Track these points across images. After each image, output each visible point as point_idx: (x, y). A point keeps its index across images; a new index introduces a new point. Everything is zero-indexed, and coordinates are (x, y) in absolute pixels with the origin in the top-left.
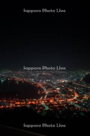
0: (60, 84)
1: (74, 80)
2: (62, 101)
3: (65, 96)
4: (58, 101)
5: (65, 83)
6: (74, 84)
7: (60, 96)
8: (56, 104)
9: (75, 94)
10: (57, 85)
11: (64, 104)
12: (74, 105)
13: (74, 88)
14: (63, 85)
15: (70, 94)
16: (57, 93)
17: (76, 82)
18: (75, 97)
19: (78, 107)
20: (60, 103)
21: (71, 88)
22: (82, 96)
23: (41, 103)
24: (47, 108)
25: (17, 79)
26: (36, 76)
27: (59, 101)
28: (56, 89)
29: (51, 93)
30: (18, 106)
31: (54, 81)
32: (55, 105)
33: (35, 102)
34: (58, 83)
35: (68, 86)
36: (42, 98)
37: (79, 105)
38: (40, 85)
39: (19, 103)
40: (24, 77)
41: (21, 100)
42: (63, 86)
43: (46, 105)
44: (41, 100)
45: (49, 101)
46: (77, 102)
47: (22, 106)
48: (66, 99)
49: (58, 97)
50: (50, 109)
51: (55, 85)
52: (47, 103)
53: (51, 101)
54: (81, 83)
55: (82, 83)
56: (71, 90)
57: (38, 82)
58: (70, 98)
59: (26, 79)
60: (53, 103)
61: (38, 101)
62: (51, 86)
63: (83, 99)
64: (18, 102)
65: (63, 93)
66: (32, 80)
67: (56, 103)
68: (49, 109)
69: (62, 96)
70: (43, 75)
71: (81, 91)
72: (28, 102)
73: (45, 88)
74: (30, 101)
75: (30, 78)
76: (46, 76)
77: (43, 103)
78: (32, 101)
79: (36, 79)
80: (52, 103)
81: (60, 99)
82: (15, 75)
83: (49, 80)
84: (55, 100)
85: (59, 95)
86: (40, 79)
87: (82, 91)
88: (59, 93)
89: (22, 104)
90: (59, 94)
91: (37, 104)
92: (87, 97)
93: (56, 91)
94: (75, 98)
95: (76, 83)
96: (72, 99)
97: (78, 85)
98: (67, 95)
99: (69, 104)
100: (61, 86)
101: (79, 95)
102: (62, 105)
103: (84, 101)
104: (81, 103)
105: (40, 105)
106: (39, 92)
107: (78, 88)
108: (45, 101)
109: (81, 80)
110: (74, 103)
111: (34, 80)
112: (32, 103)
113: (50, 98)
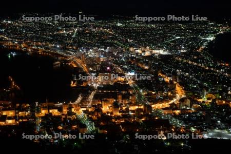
0: (138, 60)
2: (136, 107)
3: (148, 94)
4: (124, 108)
5: (151, 57)
6: (178, 61)
7: (134, 94)
8: (118, 118)
9: (178, 88)
10: (129, 63)
11: (141, 117)
12: (167, 121)
13: (175, 74)
14: (147, 64)
16: (125, 87)
17: (185, 56)
18: (175, 97)
19: (180, 125)
20: (131, 113)
21: (169, 71)
22: (196, 96)
23: (75, 114)
24: (91, 128)
25: (11, 44)
26: (69, 36)
27: (127, 109)
29: (107, 87)
30: (10, 122)
31: (122, 52)
32: (114, 120)
33: (60, 109)
34: (132, 58)
35: (159, 68)
36: (79, 99)
38: (79, 61)
39: (11, 113)
40: (31, 39)
41: (18, 105)
42: (146, 68)
43: (90, 119)
44: (78, 105)
45: (98, 109)
46: (178, 112)
47: (21, 120)
48: (148, 103)
49: (125, 97)
50: (99, 131)
51: (123, 63)
52: (92, 113)
53: (106, 108)
54: (200, 58)
55: (202, 59)
56: (167, 79)
58: (161, 101)
59: (40, 43)
60: (111, 113)
61: (67, 106)
63: (198, 103)
64: (10, 109)
65: (141, 87)
67: (119, 114)
68: (96, 131)
69: (140, 96)
70: (91, 33)
71: (195, 83)
72: (39, 112)
73: (92, 72)
74: (44, 108)
75: (51, 41)
76: (100, 37)
77: (80, 113)
78: (49, 108)
79: (68, 44)
80: (108, 112)
81: (131, 104)
82: (6, 33)
83: (105, 48)
84: (116, 106)
85: (131, 93)
86: (80, 46)
87: (199, 82)
88: (131, 85)
89: (22, 118)
90: (131, 89)
91: (64, 117)
92: (209, 99)
94: (174, 101)
95: (183, 58)
96: (167, 105)
97: (188, 64)
98: (154, 93)
99: (156, 118)
100: (139, 67)
101: (186, 93)
102: (134, 119)
103: (198, 110)
104: (189, 114)
105: (72, 119)
106: (72, 82)
107: (187, 74)
108: (89, 108)
109: (200, 49)
110: (169, 116)
111: (61, 49)
112: (51, 114)
113: (105, 101)
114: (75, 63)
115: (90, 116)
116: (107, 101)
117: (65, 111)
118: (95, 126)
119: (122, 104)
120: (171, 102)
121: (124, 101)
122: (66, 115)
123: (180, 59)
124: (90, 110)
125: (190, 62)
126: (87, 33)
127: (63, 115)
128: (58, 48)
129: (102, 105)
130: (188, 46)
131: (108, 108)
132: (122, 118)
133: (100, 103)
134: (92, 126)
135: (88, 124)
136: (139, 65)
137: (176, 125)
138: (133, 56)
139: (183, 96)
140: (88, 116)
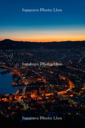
0: (47, 69)
1: (69, 62)
2: (49, 94)
3: (55, 87)
6: (68, 68)
8: (40, 100)
9: (70, 83)
10: (42, 71)
11: (52, 100)
12: (67, 101)
14: (52, 71)
15: (62, 84)
16: (43, 83)
18: (69, 87)
19: (74, 103)
20: (47, 98)
21: (64, 74)
22: (80, 87)
23: (16, 100)
24: (26, 107)
26: (9, 58)
27: (44, 95)
28: (40, 78)
32: (38, 102)
33: (8, 98)
36: (18, 91)
37: (74, 100)
42: (52, 73)
43: (25, 102)
44: (18, 94)
46: (72, 95)
48: (55, 92)
49: (43, 89)
50: (31, 109)
51: (39, 71)
53: (33, 96)
55: (81, 66)
56: (64, 78)
57: (13, 67)
58: (62, 90)
60: (36, 98)
61: (12, 96)
62: (33, 73)
63: (82, 90)
65: (51, 83)
66: (2, 64)
67: (40, 98)
68: (29, 108)
69: (50, 88)
70: (21, 55)
71: (79, 79)
73: (23, 76)
77: (20, 99)
79: (9, 62)
80: (34, 98)
81: (46, 93)
83: (29, 63)
84: (39, 94)
85: (45, 86)
86: (16, 63)
88: (45, 82)
90: (45, 84)
93: (40, 79)
95: (71, 66)
96: (65, 92)
97: (74, 70)
98: (58, 86)
99: (61, 100)
100: (48, 72)
101: (75, 85)
102: (49, 101)
103: (82, 94)
104: (78, 96)
105: (15, 103)
106: (13, 83)
107: (74, 75)
108: (24, 96)
109: (79, 62)
110: (67, 98)
111: (5, 65)
112: (3, 101)
113: (32, 92)
114: (14, 72)
115: (25, 100)
116: (34, 92)
117: (11, 98)
118: (28, 106)
119: (41, 93)
120: (68, 90)
121: (42, 91)
122: (11, 101)
123: (69, 67)
124: (24, 97)
125: (74, 69)
126: (19, 56)
127: (10, 101)
128: (4, 65)
129: (31, 94)
130: (73, 60)
131: (34, 96)
132: (42, 100)
133: (30, 93)
134: (26, 106)
135: (24, 105)
136: (48, 71)
137: (72, 103)
138: (44, 67)
139: (73, 87)
140: (24, 100)
